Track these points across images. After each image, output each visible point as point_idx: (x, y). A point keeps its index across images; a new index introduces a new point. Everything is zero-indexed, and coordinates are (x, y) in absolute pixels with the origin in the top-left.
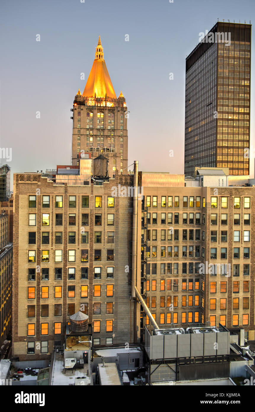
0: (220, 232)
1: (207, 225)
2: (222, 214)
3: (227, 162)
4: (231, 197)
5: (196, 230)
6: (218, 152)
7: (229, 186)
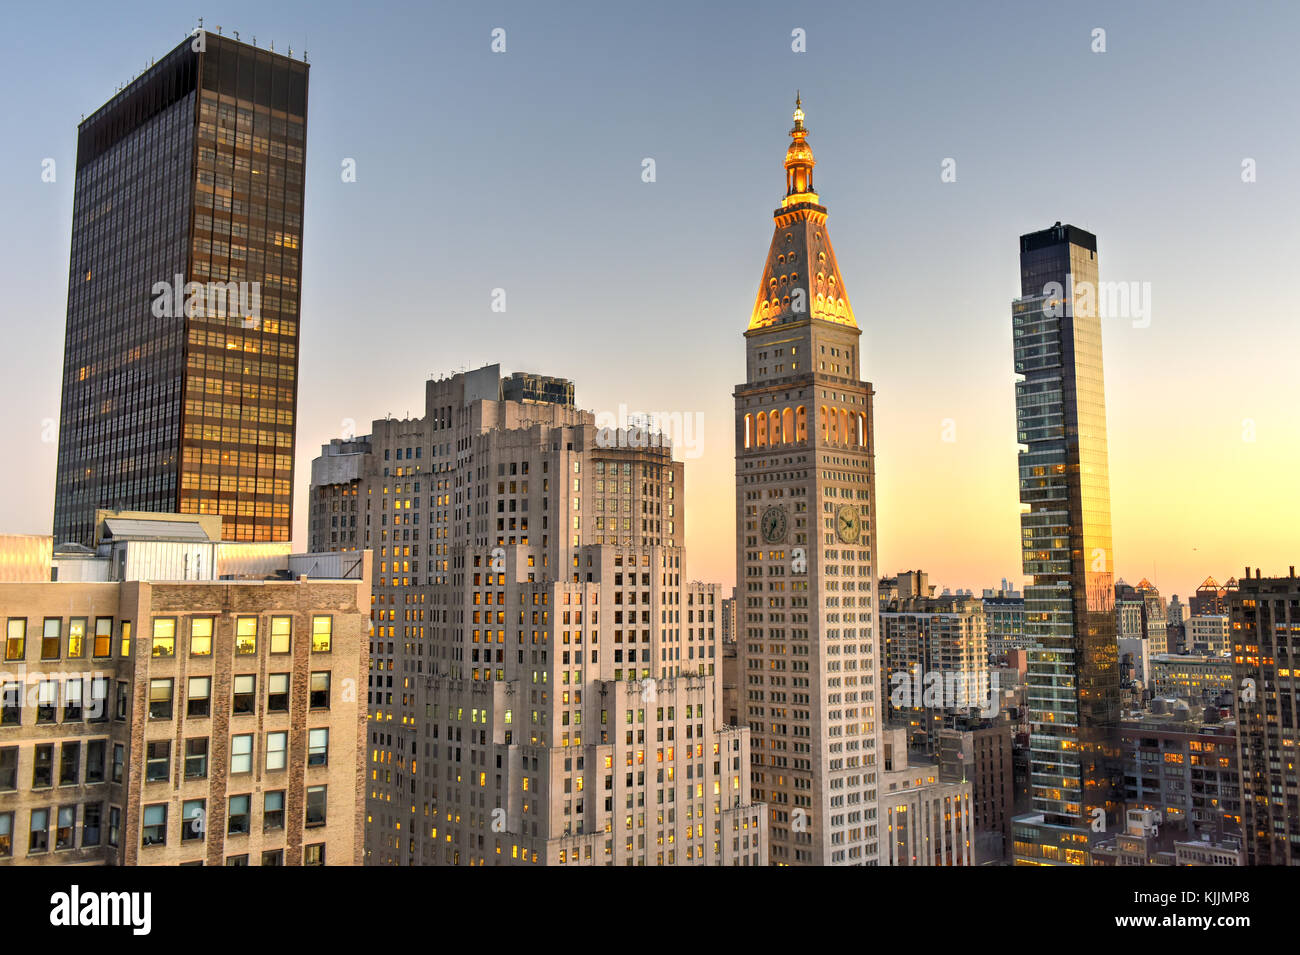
0: (183, 742)
1: (136, 719)
2: (191, 678)
3: (218, 495)
4: (224, 618)
5: (92, 744)
6: (185, 460)
7: (221, 578)
